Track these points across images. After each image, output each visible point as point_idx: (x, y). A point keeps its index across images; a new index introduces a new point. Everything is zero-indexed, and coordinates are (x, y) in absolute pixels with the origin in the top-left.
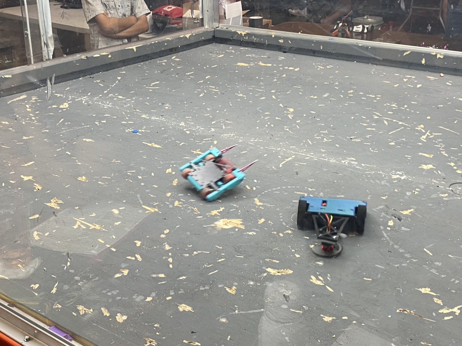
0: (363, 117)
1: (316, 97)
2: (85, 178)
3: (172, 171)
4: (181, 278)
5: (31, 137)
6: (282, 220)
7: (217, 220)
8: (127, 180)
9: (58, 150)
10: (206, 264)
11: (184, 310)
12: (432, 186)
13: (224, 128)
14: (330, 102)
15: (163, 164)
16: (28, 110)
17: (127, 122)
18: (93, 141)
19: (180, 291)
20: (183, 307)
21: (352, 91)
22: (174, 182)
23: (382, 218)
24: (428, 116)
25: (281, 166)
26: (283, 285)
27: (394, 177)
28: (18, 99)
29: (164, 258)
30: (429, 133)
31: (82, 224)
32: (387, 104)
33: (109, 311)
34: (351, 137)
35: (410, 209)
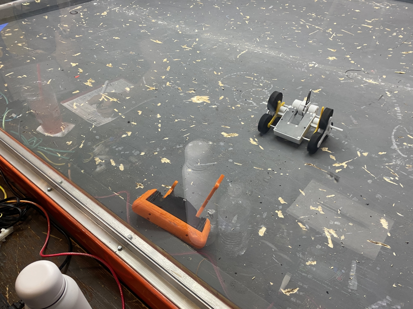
0: (293, 23)
1: (264, 8)
2: (111, 65)
3: (167, 60)
4: (165, 139)
5: (81, 36)
6: (235, 97)
7: (193, 96)
8: (137, 66)
9: (96, 45)
10: (182, 129)
11: (165, 162)
12: (335, 72)
13: (204, 29)
14: (273, 11)
15: (162, 55)
16: (82, 16)
17: (142, 25)
18: (119, 39)
19: (163, 148)
20: (164, 160)
21: (288, 4)
22: (168, 68)
23: (300, 95)
24: (335, 23)
25: (238, 57)
26: (231, 145)
27: (311, 65)
28: (76, 8)
29: (155, 124)
30: (335, 34)
31: (105, 97)
32: (309, 14)
33: (115, 163)
34: (285, 37)
35: (319, 89)
